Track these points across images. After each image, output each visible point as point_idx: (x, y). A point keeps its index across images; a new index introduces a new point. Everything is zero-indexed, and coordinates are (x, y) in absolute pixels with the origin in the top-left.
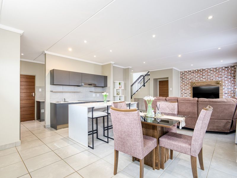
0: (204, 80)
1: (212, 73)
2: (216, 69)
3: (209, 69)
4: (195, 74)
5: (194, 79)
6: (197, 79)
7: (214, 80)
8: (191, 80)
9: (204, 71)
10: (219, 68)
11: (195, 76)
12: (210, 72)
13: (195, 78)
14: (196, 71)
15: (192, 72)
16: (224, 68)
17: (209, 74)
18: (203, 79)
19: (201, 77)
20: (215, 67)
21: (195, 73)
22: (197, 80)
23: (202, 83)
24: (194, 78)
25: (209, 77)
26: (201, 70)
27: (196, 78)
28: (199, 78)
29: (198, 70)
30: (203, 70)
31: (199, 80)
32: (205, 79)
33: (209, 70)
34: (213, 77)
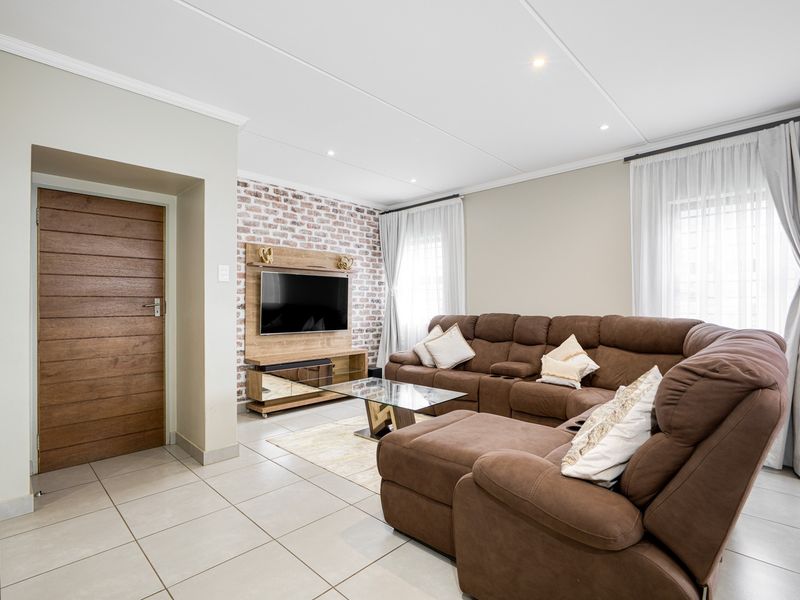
0: (298, 242)
1: (323, 217)
2: (334, 204)
3: (316, 200)
4: (263, 207)
5: (262, 233)
6: (271, 231)
7: (328, 250)
8: (248, 231)
9: (299, 201)
10: (342, 206)
11: (263, 214)
12: (317, 214)
13: (264, 225)
14: (271, 192)
15: (250, 193)
16: (353, 211)
17: (315, 218)
18: (295, 240)
19: (289, 225)
20: (332, 196)
21: (265, 203)
22: (271, 236)
23: (294, 259)
24: (261, 228)
25: (313, 235)
26: (290, 193)
27: (270, 226)
28: (278, 230)
29: (276, 191)
30: (294, 196)
31: (282, 240)
32: (303, 238)
33: (315, 204)
34: (325, 235)
